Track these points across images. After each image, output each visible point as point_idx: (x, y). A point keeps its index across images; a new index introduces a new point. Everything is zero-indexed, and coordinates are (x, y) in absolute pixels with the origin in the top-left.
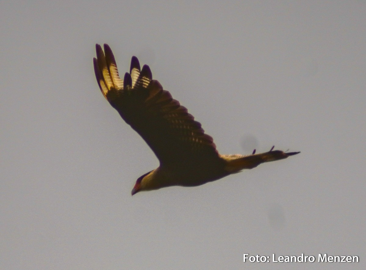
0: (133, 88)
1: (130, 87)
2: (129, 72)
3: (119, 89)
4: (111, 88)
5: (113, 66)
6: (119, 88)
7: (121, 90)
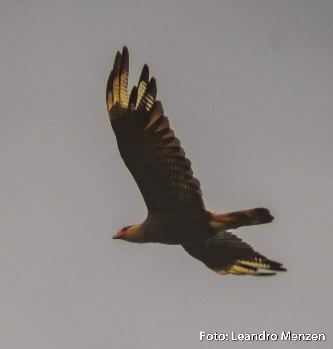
0: (136, 108)
1: (134, 106)
2: (137, 86)
3: (123, 107)
4: (117, 103)
5: (125, 74)
6: (124, 105)
7: (124, 109)
